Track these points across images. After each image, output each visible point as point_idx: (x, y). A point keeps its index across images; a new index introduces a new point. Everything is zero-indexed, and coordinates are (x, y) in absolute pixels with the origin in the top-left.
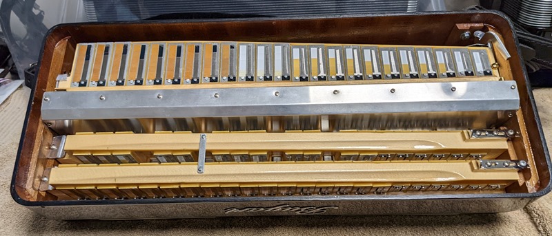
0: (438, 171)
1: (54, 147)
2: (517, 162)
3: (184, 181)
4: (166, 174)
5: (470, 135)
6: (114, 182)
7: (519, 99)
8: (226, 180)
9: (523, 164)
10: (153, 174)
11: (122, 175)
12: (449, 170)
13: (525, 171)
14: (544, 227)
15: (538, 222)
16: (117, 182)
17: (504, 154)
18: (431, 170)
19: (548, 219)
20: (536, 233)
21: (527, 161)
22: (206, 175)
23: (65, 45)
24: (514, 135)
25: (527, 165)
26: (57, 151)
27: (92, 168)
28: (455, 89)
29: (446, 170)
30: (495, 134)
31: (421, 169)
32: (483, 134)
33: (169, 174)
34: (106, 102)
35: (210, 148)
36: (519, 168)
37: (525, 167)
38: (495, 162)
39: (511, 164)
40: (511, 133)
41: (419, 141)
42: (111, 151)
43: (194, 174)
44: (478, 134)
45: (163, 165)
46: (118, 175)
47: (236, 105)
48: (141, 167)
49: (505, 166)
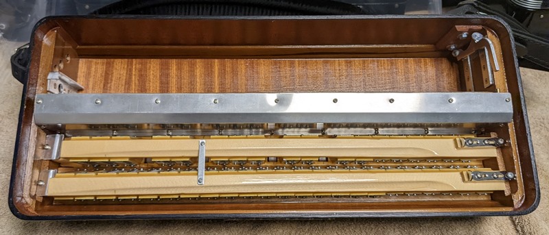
0: (431, 182)
1: (47, 147)
2: (505, 173)
3: (184, 192)
4: (166, 186)
5: (463, 144)
6: (114, 194)
7: (512, 112)
8: (226, 190)
9: (510, 175)
10: (152, 186)
11: (122, 186)
12: (441, 181)
13: (512, 183)
14: (522, 228)
15: (517, 221)
16: (117, 194)
17: (488, 162)
18: (424, 180)
19: (526, 220)
20: (514, 232)
21: (515, 173)
22: (206, 187)
23: (55, 36)
24: (504, 144)
25: (515, 177)
26: (51, 151)
27: (90, 179)
28: (452, 100)
29: (438, 181)
30: (486, 142)
31: (415, 180)
32: (475, 143)
33: (170, 185)
34: (102, 107)
35: (209, 155)
36: (507, 180)
37: (512, 179)
38: (485, 173)
39: (500, 176)
40: (501, 142)
41: (414, 148)
42: (109, 158)
43: (194, 185)
44: (470, 142)
45: (162, 175)
46: (118, 187)
47: (236, 112)
48: (140, 178)
49: (494, 178)
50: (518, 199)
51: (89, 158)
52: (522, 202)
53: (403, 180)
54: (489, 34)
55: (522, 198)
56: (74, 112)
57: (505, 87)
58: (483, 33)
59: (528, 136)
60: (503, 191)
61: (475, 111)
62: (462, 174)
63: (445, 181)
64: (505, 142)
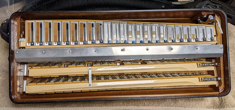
0: (186, 82)
1: (22, 70)
2: (217, 78)
3: (83, 90)
5: (201, 66)
7: (223, 53)
8: (101, 88)
9: (219, 79)
10: (70, 88)
11: (57, 89)
12: (190, 81)
13: (220, 82)
16: (55, 91)
17: (210, 73)
22: (92, 87)
23: (19, 20)
24: (218, 65)
25: (221, 79)
26: (23, 72)
27: (43, 86)
28: (198, 48)
29: (189, 81)
30: (210, 64)
31: (179, 81)
32: (206, 65)
33: (77, 87)
34: (45, 54)
35: (93, 73)
36: (217, 80)
37: (220, 80)
38: (209, 78)
39: (215, 79)
40: (216, 64)
41: (180, 68)
42: (50, 76)
43: (87, 87)
44: (204, 65)
45: (74, 83)
46: (55, 89)
47: (104, 56)
48: (65, 85)
49: (212, 80)
50: (221, 89)
51: (41, 76)
52: (223, 90)
53: (175, 82)
54: (216, 16)
55: (223, 88)
56: (33, 57)
57: (221, 41)
58: (214, 15)
59: (229, 64)
60: (215, 85)
61: (207, 53)
62: (199, 78)
63: (192, 82)
64: (218, 64)
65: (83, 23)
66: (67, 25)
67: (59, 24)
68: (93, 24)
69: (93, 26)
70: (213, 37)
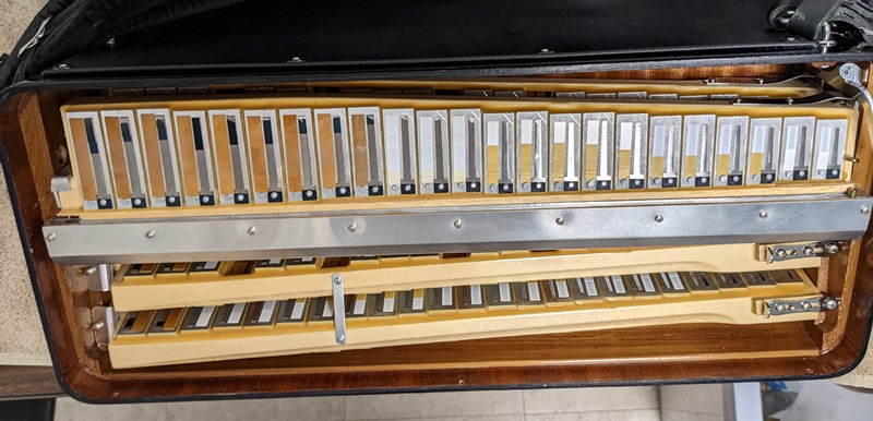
0: (701, 314)
18: (691, 313)
28: (767, 215)
29: (713, 313)
30: (808, 251)
31: (677, 313)
32: (789, 253)
40: (833, 250)
41: (685, 263)
44: (780, 253)
50: (831, 341)
55: (838, 339)
62: (754, 301)
63: (724, 313)
65: (294, 116)
66: (232, 125)
67: (196, 121)
68: (337, 121)
69: (338, 129)
70: (840, 161)
